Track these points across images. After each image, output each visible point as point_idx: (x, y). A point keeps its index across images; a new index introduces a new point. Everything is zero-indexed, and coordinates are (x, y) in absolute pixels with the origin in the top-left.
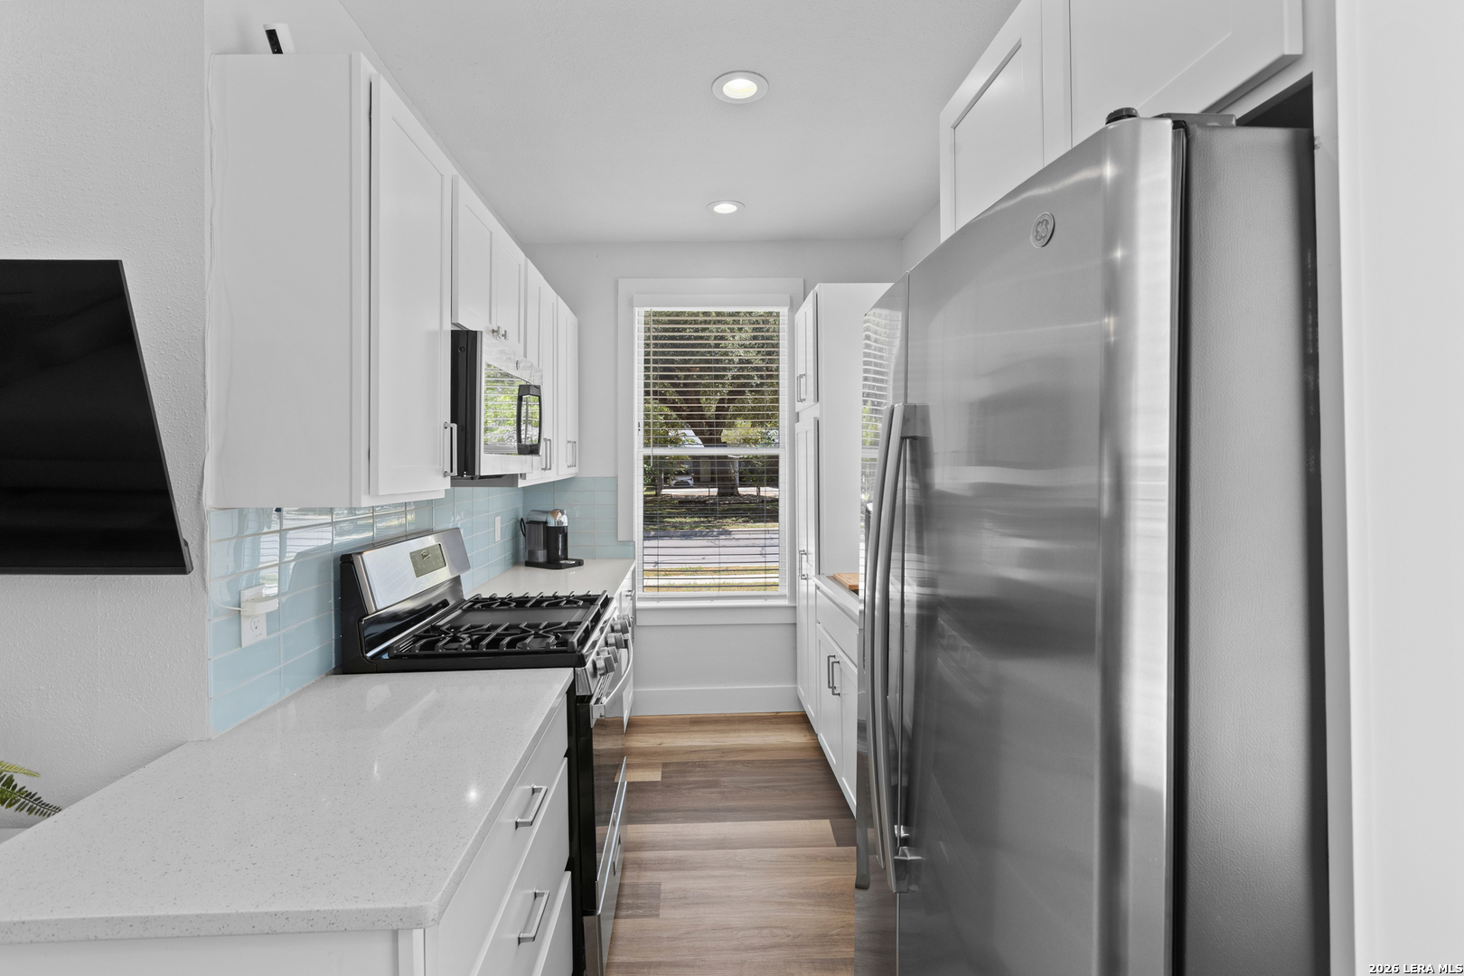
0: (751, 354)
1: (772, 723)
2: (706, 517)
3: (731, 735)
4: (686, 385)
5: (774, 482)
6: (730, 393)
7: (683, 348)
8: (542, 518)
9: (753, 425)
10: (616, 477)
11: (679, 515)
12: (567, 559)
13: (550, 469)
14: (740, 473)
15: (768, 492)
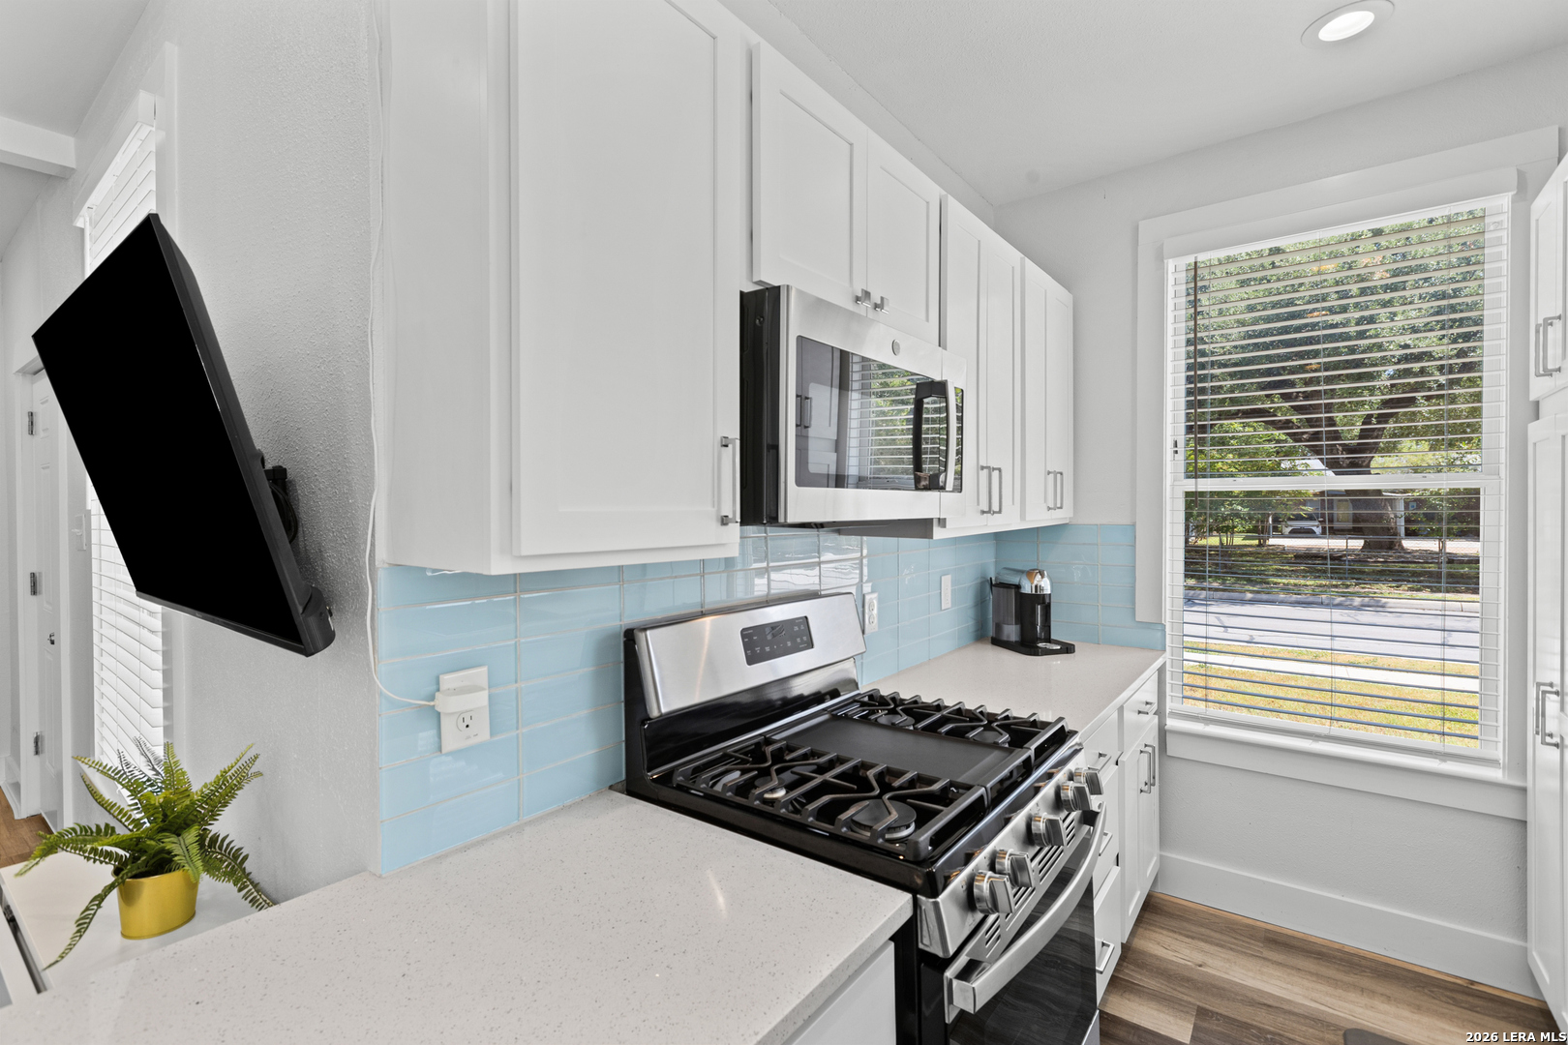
0: (1428, 342)
1: (1456, 1003)
2: (1341, 579)
3: (1352, 996)
4: (1307, 396)
5: (1473, 534)
6: (1386, 404)
7: (1300, 345)
8: (1014, 580)
9: (1433, 448)
10: (1134, 525)
11: (1294, 573)
12: (1048, 640)
13: (1000, 512)
14: (1408, 520)
15: (1458, 547)
